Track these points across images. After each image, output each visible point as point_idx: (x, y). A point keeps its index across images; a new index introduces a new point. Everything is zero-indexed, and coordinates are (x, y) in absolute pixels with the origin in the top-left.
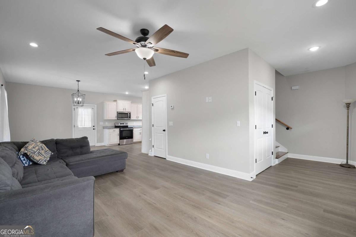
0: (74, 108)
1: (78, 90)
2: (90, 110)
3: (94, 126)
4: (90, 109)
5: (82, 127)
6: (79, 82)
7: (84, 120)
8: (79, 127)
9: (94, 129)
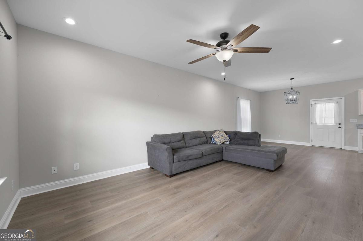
0: (312, 105)
1: (292, 88)
2: (333, 105)
3: (340, 124)
4: (333, 103)
5: (322, 124)
6: (292, 80)
7: (324, 117)
8: (318, 124)
9: (340, 127)
